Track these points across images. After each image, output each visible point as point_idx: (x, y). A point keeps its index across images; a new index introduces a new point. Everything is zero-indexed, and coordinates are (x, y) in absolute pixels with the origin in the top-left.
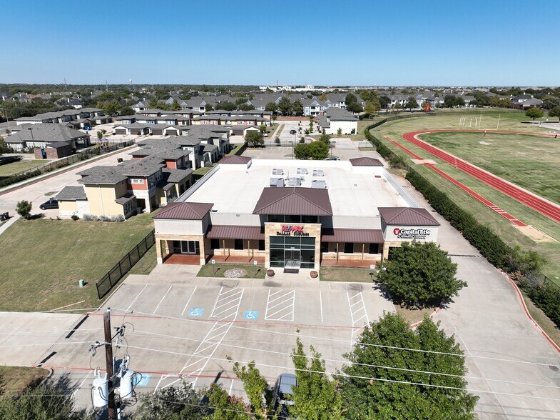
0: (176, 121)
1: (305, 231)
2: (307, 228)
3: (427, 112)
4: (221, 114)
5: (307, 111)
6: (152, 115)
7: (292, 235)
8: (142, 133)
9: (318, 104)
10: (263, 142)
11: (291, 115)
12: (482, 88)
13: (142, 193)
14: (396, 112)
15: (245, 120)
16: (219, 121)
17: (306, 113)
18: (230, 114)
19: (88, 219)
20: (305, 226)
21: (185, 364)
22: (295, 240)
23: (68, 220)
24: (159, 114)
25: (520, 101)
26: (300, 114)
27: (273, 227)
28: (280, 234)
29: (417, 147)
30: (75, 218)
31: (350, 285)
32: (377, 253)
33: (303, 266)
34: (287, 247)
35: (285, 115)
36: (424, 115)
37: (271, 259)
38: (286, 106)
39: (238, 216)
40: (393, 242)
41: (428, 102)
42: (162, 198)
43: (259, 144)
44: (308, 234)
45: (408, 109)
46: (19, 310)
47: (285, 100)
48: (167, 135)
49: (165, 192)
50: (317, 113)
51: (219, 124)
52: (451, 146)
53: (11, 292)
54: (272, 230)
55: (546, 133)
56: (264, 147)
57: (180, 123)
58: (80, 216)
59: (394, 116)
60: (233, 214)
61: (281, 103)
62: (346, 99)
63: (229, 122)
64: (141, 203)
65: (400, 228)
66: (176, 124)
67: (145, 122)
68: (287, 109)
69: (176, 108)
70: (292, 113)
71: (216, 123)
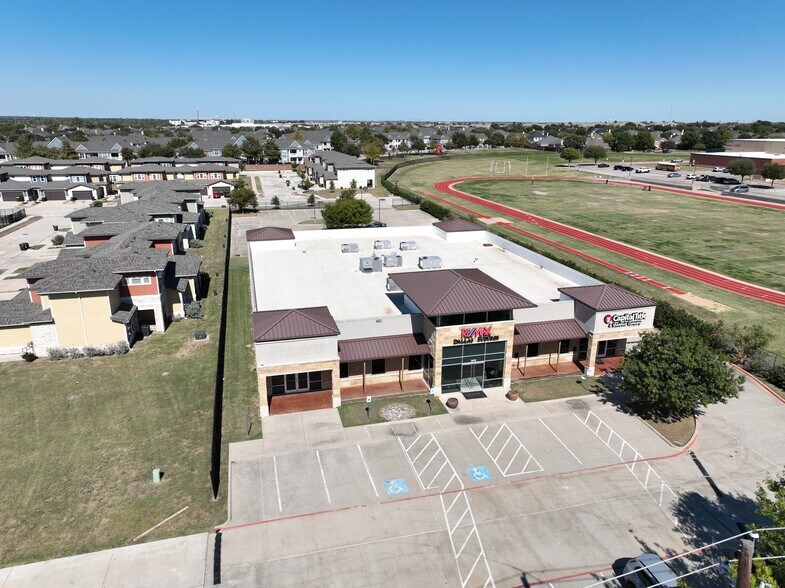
0: (89, 177)
1: (494, 333)
2: (496, 329)
3: (439, 155)
4: (159, 163)
5: (286, 156)
6: (33, 168)
7: (475, 342)
8: (27, 198)
9: (300, 146)
10: (255, 204)
11: (261, 162)
12: (477, 123)
13: (147, 300)
14: (402, 156)
15: (207, 172)
16: (164, 174)
17: (284, 160)
18: (173, 163)
19: (57, 356)
20: (494, 326)
21: (457, 576)
22: (478, 348)
23: (14, 364)
24: (47, 166)
25: (536, 140)
26: (275, 160)
27: (448, 334)
28: (458, 342)
29: (466, 202)
30: (30, 358)
31: (567, 402)
32: (567, 352)
33: (487, 385)
34: (466, 360)
35: (252, 163)
36: (435, 160)
37: (443, 383)
38: (254, 149)
39: (378, 321)
40: (603, 335)
41: (434, 141)
42: (175, 306)
43: (250, 207)
44: (497, 338)
45: (413, 152)
46: (65, 553)
47: (251, 140)
48: (74, 199)
49: (180, 295)
50: (300, 159)
51: (165, 178)
52: (505, 198)
53: (12, 522)
54: (447, 338)
55: (590, 178)
56: (256, 211)
57: (96, 180)
58: (41, 352)
59: (401, 161)
60: (371, 319)
61: (244, 144)
62: (332, 138)
63: (180, 176)
64: (147, 317)
65: (612, 313)
66: (89, 181)
67: (29, 179)
68: (256, 154)
69: (69, 154)
70: (262, 160)
71: (159, 177)
